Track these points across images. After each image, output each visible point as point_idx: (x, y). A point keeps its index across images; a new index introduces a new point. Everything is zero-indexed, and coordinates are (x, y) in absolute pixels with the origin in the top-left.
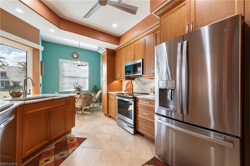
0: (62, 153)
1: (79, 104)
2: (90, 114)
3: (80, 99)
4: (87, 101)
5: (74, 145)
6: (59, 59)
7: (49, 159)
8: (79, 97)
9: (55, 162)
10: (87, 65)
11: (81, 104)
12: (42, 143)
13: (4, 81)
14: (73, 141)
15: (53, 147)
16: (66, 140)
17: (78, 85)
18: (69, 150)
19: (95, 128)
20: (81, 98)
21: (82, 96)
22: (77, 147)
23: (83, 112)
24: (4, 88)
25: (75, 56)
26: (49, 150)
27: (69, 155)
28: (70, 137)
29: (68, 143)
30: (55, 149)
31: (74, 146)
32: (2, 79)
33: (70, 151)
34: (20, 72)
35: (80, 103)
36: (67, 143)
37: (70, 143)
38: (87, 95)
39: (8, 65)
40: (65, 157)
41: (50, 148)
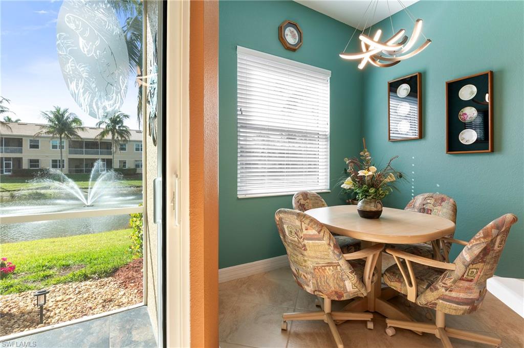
6: (238, 47)
13: (11, 158)
24: (10, 173)
32: (8, 153)
34: (42, 135)
39: (20, 120)
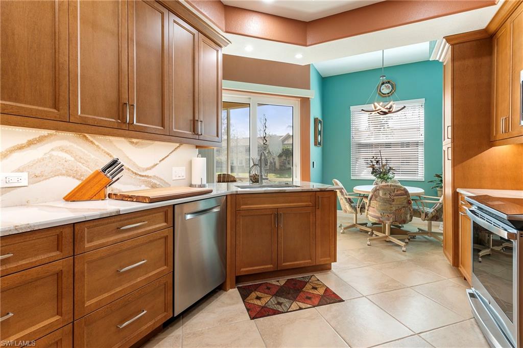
0: (282, 300)
1: (372, 213)
2: (404, 249)
3: (375, 202)
4: (394, 209)
5: (310, 298)
6: (351, 107)
7: (261, 298)
8: (372, 196)
9: (263, 307)
10: (405, 107)
11: (378, 215)
12: (264, 265)
14: (315, 292)
15: (282, 281)
16: (308, 282)
17: (382, 165)
18: (294, 303)
19: (386, 288)
20: (376, 197)
21: (379, 193)
22: (309, 306)
23: (387, 236)
25: (385, 90)
26: (274, 283)
27: (287, 312)
28: (318, 280)
29: (304, 289)
30: (281, 287)
31: (309, 301)
33: (295, 306)
35: (375, 209)
36: (304, 287)
37: (307, 291)
38: (394, 192)
40: (279, 311)
41: (278, 281)
